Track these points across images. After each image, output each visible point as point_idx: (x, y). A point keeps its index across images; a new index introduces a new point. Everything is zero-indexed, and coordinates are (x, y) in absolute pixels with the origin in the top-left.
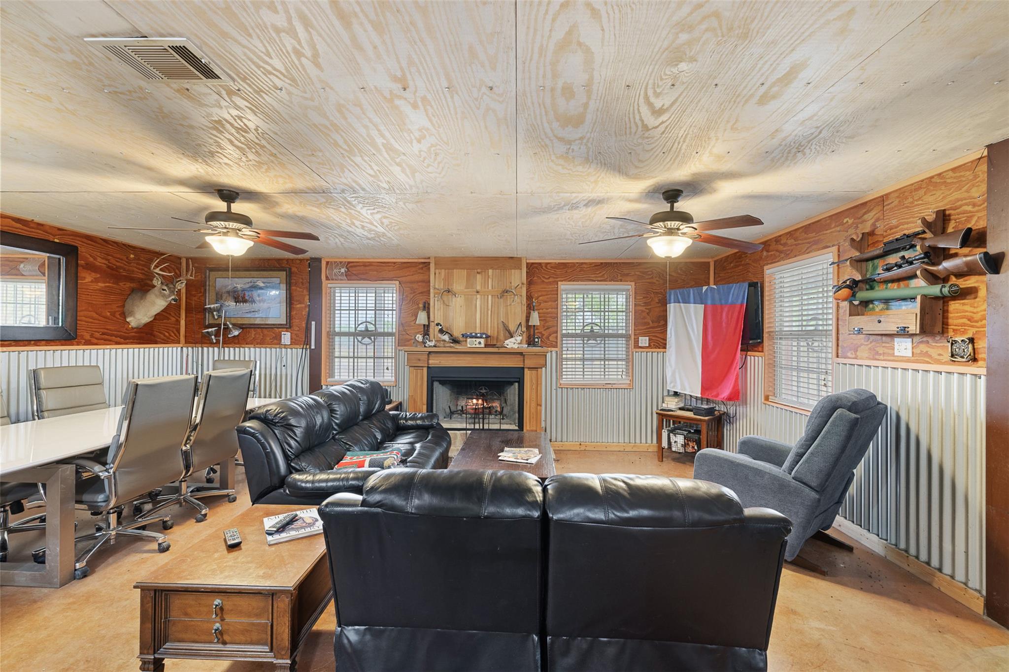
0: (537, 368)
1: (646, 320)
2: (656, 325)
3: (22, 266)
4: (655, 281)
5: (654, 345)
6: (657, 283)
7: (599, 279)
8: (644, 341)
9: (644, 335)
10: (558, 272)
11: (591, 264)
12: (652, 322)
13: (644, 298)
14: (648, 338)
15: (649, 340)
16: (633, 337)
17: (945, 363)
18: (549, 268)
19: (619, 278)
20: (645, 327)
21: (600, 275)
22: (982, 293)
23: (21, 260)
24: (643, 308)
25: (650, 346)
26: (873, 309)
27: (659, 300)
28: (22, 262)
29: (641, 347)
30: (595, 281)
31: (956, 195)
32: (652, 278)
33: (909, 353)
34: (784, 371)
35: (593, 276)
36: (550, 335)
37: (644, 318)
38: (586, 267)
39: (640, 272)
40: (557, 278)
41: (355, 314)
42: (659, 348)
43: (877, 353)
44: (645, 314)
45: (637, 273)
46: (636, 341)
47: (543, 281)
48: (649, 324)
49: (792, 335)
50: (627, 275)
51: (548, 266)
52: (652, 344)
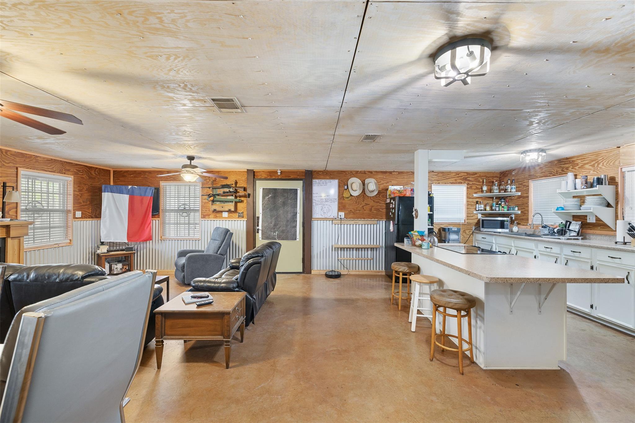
0: (20, 237)
1: (79, 201)
2: (85, 204)
4: (84, 177)
5: (84, 216)
6: (85, 178)
7: (50, 170)
8: (79, 214)
9: (78, 210)
10: (18, 159)
11: (44, 158)
12: (83, 202)
13: (79, 186)
14: (81, 212)
15: (82, 213)
16: (72, 212)
17: (237, 218)
18: (9, 155)
19: (64, 172)
20: (79, 205)
21: (50, 167)
22: (245, 201)
24: (78, 193)
25: (82, 218)
26: (216, 203)
27: (87, 189)
29: (77, 218)
30: (47, 171)
31: (239, 178)
32: (83, 175)
33: (227, 216)
34: (167, 225)
35: (46, 167)
36: (10, 210)
37: (79, 200)
38: (40, 159)
39: (76, 170)
40: (16, 164)
42: (87, 218)
43: (217, 216)
44: (79, 197)
45: (74, 170)
46: (74, 214)
47: (4, 165)
48: (81, 203)
49: (172, 211)
50: (69, 170)
51: (8, 153)
52: (83, 216)
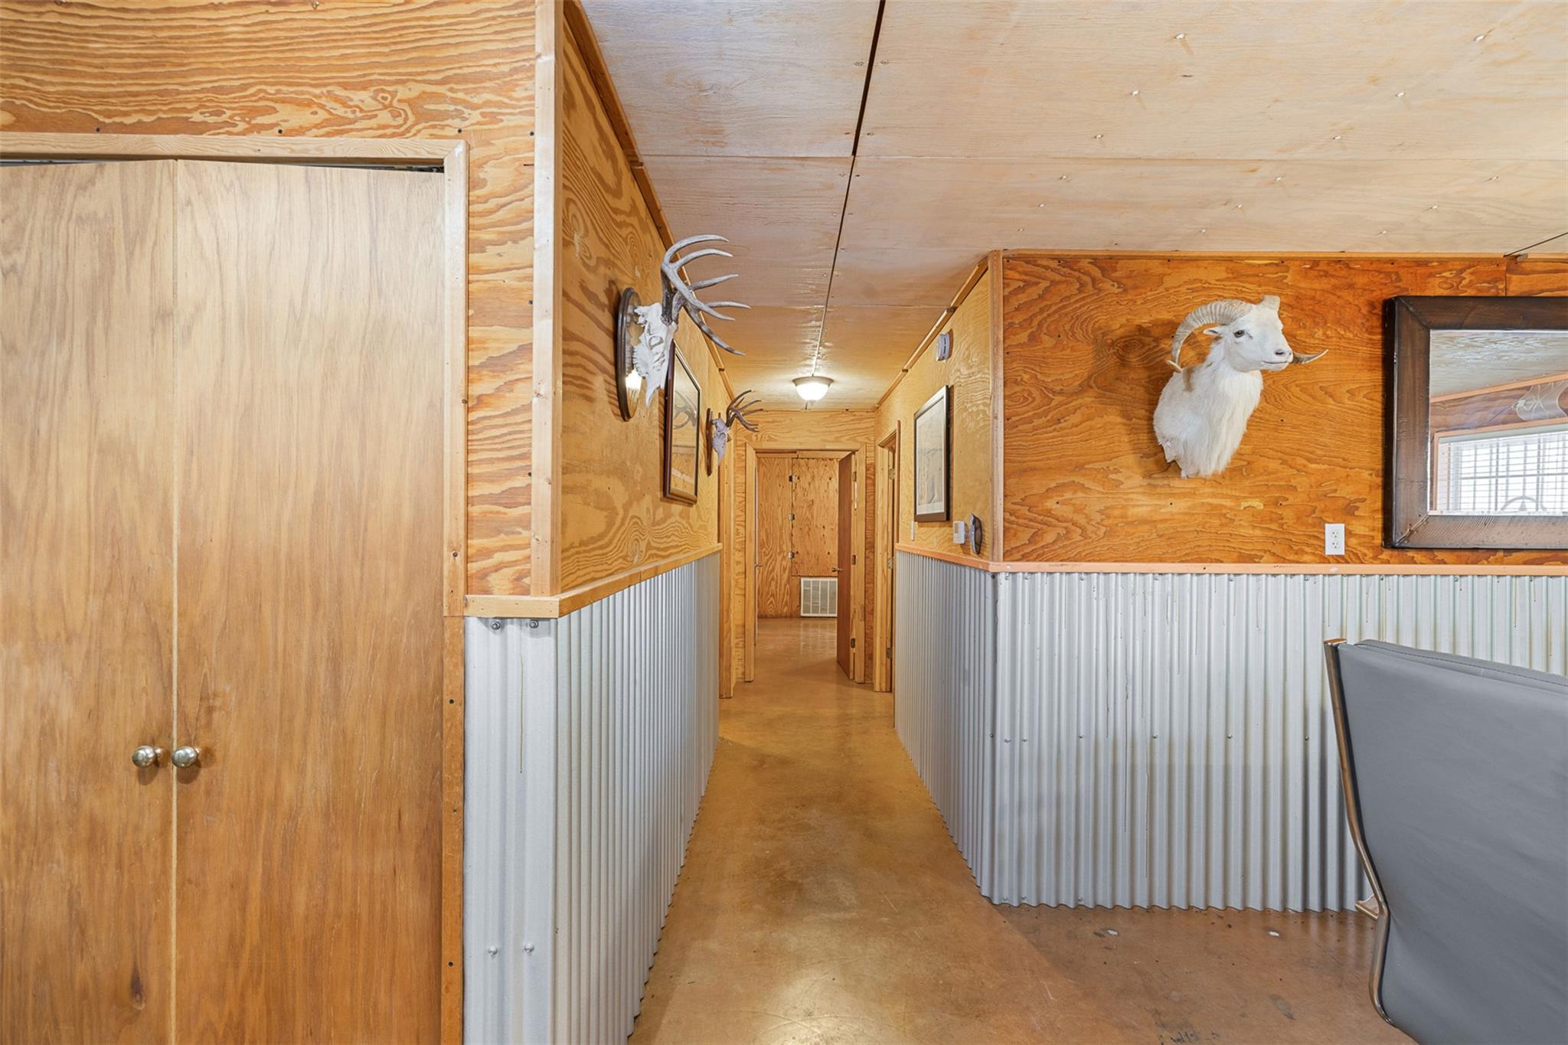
3: (1521, 403)
23: (1519, 392)
28: (1519, 397)
41: (1538, 481)
